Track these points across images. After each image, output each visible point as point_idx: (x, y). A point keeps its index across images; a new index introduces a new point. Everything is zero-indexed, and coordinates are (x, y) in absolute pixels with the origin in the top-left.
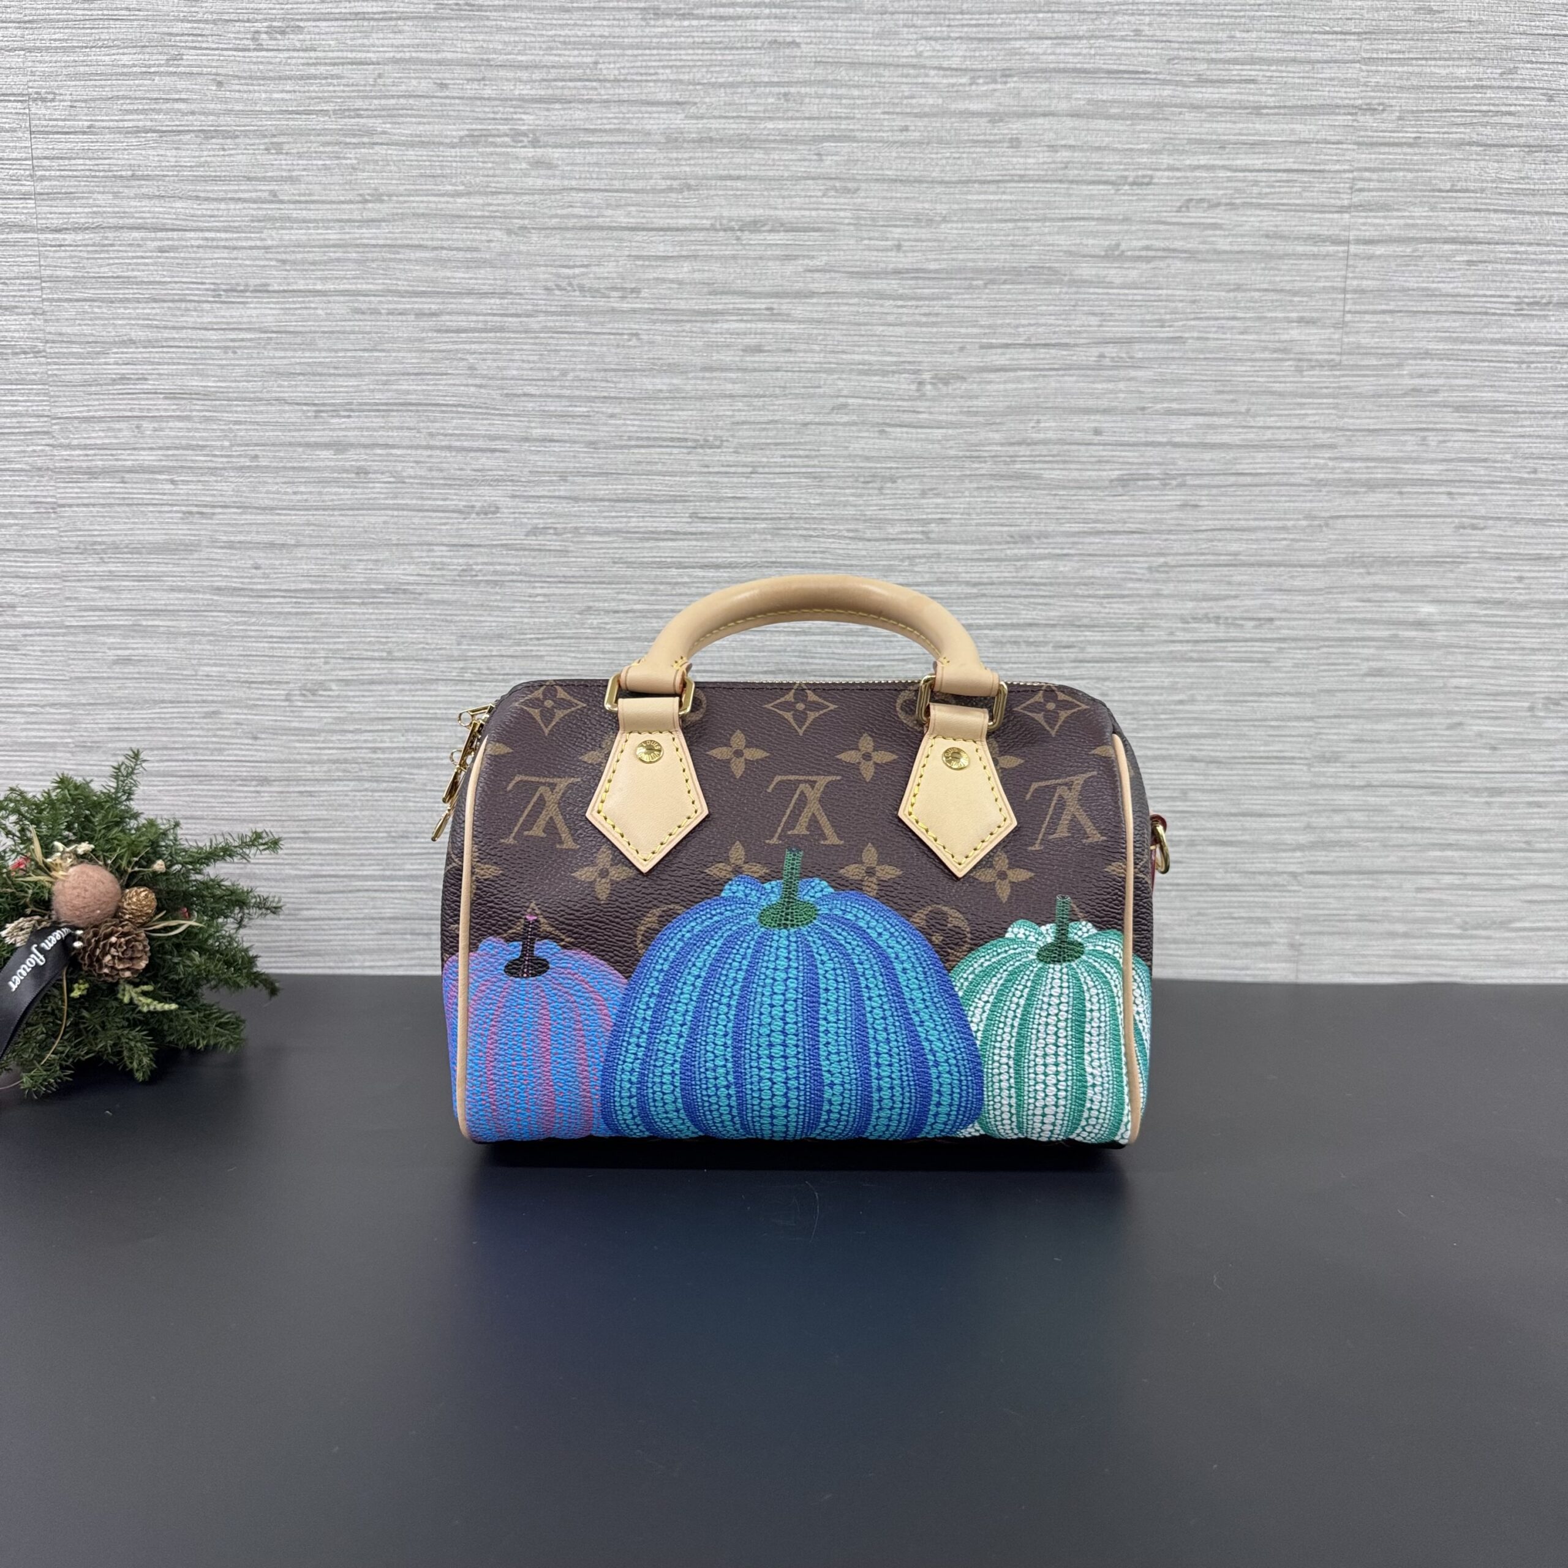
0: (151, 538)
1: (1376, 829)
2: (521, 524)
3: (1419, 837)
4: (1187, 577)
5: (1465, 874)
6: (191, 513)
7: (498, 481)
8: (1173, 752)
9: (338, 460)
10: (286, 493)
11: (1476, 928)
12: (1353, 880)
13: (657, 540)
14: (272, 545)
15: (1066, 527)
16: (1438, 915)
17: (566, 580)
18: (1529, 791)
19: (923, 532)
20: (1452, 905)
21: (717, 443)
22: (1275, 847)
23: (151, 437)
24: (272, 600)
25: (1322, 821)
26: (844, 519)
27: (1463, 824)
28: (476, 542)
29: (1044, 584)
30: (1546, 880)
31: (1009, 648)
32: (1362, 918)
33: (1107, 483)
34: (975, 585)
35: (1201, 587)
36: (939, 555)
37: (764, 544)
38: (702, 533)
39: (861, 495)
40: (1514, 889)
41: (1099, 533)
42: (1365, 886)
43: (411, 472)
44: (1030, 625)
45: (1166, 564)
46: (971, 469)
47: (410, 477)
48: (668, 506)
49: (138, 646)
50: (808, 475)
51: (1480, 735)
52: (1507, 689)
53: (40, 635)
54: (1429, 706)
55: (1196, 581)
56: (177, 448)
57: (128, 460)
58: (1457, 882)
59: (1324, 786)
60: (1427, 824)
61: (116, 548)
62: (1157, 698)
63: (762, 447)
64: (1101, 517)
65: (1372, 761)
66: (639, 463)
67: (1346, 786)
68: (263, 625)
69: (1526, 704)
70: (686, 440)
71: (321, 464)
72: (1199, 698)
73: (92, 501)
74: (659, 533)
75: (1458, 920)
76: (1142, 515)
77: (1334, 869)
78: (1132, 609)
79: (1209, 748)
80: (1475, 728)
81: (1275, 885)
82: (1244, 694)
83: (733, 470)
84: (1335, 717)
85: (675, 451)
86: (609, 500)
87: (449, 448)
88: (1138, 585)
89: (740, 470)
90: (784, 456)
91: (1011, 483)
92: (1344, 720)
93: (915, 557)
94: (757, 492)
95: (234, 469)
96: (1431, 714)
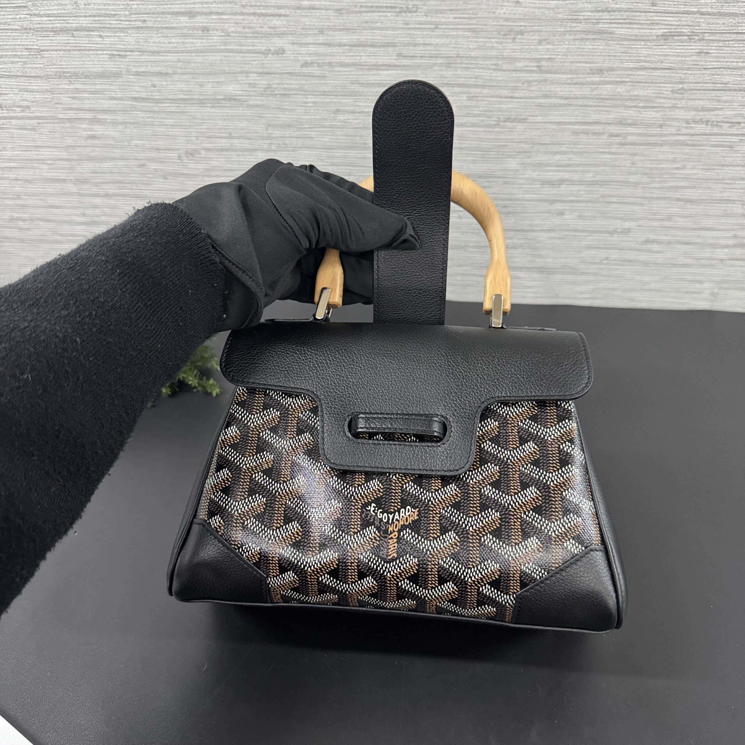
0: (94, 70)
2: (298, 60)
4: (693, 97)
6: (114, 55)
7: (284, 34)
9: (191, 23)
10: (164, 43)
13: (378, 70)
14: (160, 74)
15: (626, 65)
17: (324, 94)
19: (538, 66)
21: (414, 9)
23: (84, 9)
24: (164, 105)
26: (489, 58)
28: (273, 70)
29: (607, 99)
31: (582, 136)
33: (654, 38)
34: (566, 98)
35: (701, 103)
36: (546, 81)
37: (441, 73)
38: (404, 66)
39: (502, 43)
41: (645, 69)
43: (232, 29)
44: (596, 123)
45: (683, 89)
46: (571, 27)
47: (233, 32)
48: (383, 49)
49: (99, 130)
50: (470, 30)
53: (46, 123)
55: (698, 99)
56: (99, 16)
57: (74, 23)
61: (76, 75)
62: (663, 166)
63: (442, 12)
64: (648, 59)
66: (367, 22)
68: (162, 118)
70: (395, 7)
71: (182, 25)
72: (689, 167)
73: (58, 48)
74: (379, 65)
76: (672, 58)
78: (658, 115)
83: (423, 26)
85: (389, 14)
86: (350, 46)
87: (254, 14)
88: (664, 101)
89: (428, 26)
90: (455, 18)
91: (595, 36)
93: (531, 81)
94: (438, 41)
95: (133, 28)
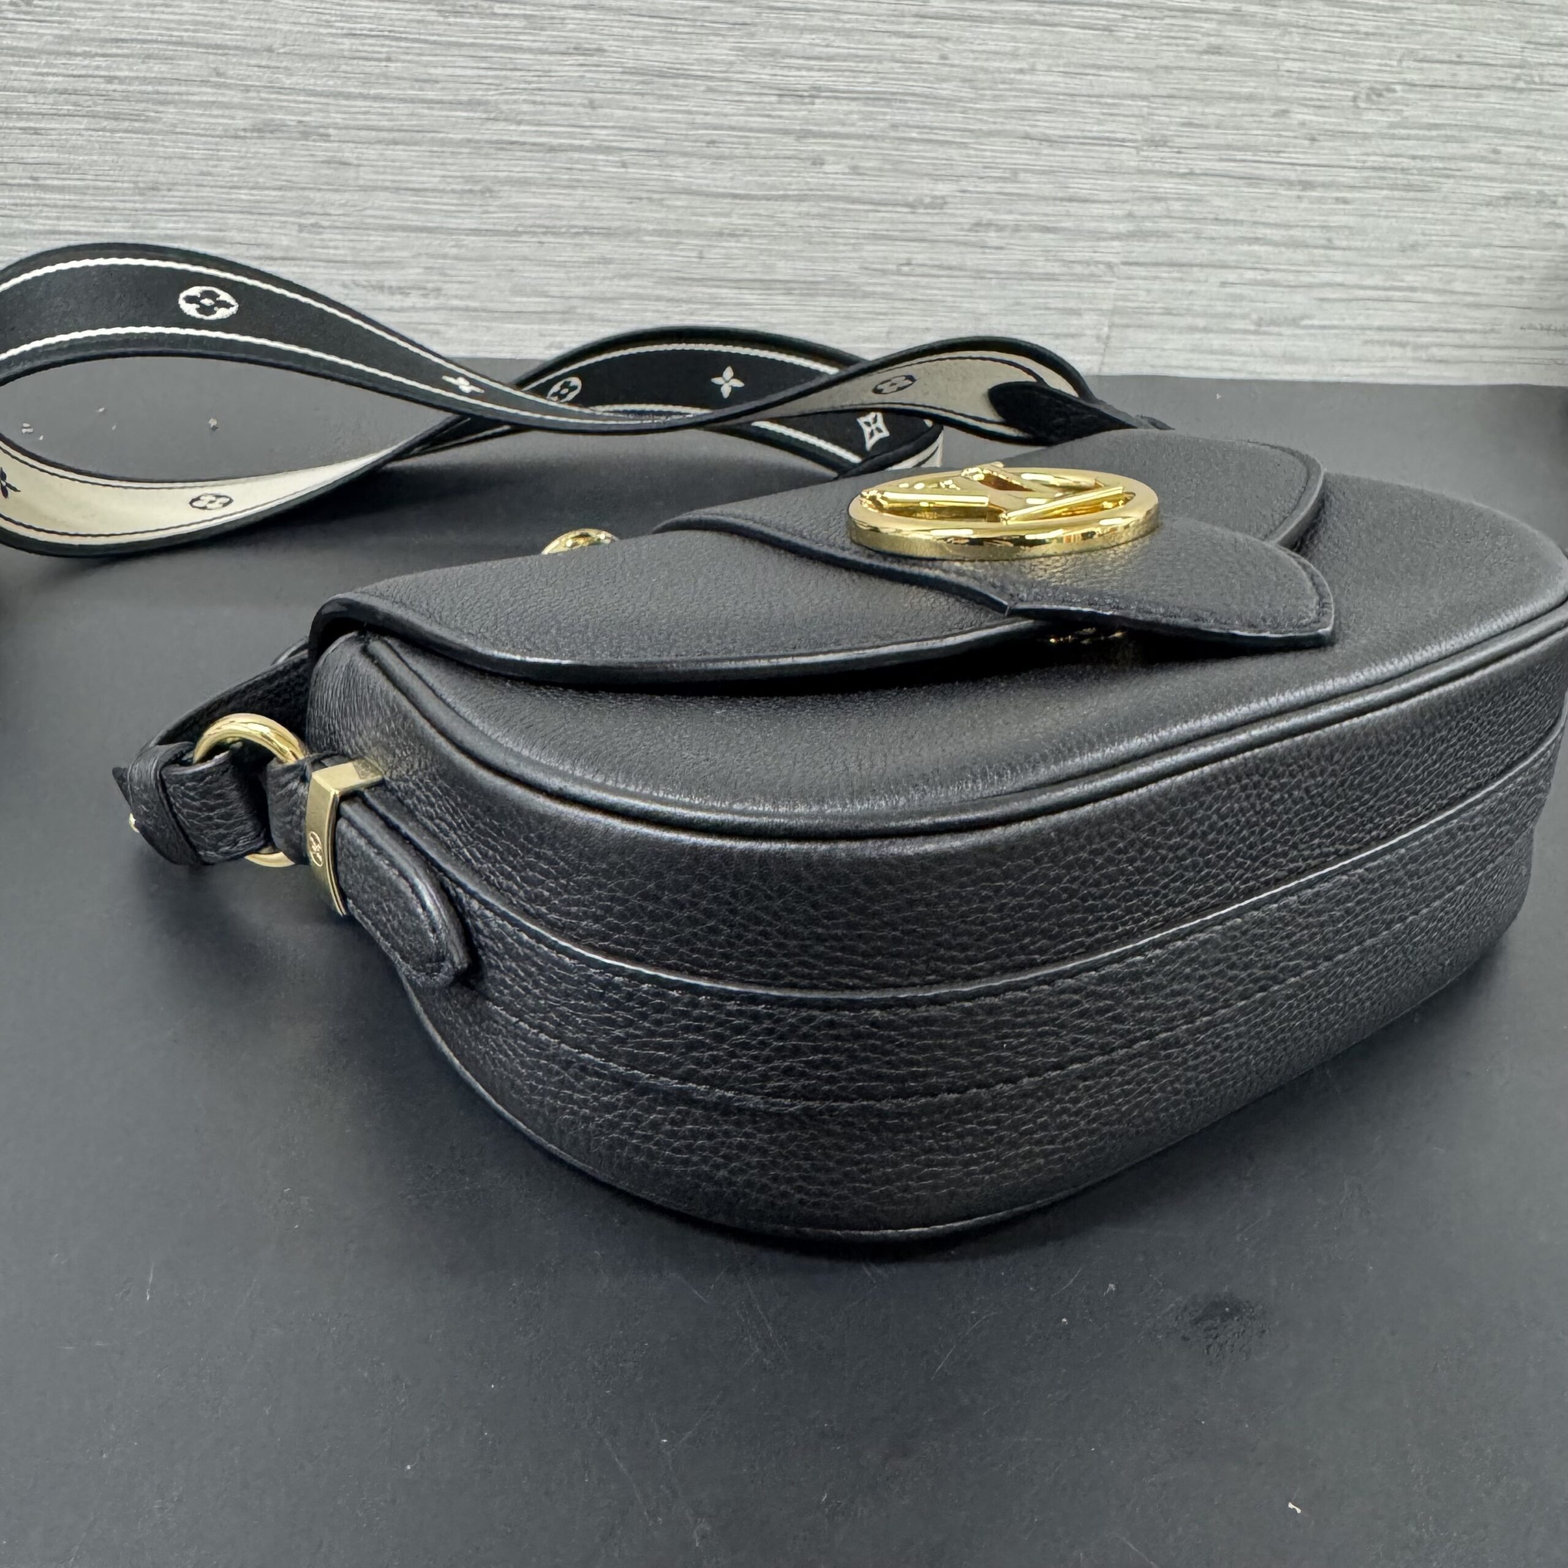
1: (1192, 220)
3: (1231, 231)
5: (1267, 270)
8: (1008, 127)
11: (1269, 325)
12: (1163, 272)
16: (1238, 311)
18: (1339, 186)
20: (1252, 301)
22: (1097, 236)
25: (1142, 209)
27: (1272, 217)
30: (1339, 278)
32: (1168, 312)
40: (1309, 286)
42: (1174, 279)
51: (1303, 124)
52: (1336, 76)
54: (1260, 91)
58: (1259, 278)
59: (1150, 172)
60: (1240, 217)
65: (1198, 147)
67: (1171, 174)
69: (1351, 94)
75: (1254, 316)
77: (1148, 260)
79: (1045, 125)
80: (1299, 116)
81: (1092, 275)
82: (1085, 66)
84: (1170, 97)
92: (1177, 102)
96: (1261, 99)
